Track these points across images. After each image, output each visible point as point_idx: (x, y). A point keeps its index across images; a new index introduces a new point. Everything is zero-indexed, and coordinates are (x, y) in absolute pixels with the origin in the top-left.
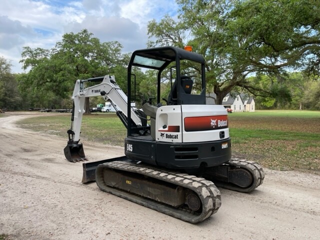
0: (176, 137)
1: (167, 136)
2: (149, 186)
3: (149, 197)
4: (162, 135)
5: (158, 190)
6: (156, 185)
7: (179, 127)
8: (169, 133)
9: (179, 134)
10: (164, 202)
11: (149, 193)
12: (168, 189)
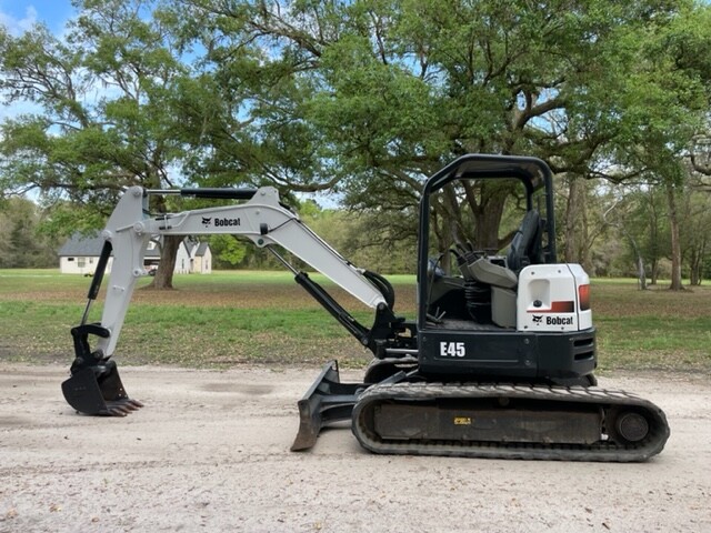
0: (570, 321)
1: (549, 321)
2: (525, 419)
3: (523, 440)
4: (537, 319)
5: (549, 422)
6: (544, 414)
7: (573, 303)
8: (554, 315)
9: (574, 315)
10: (562, 441)
11: (524, 433)
12: (575, 415)
